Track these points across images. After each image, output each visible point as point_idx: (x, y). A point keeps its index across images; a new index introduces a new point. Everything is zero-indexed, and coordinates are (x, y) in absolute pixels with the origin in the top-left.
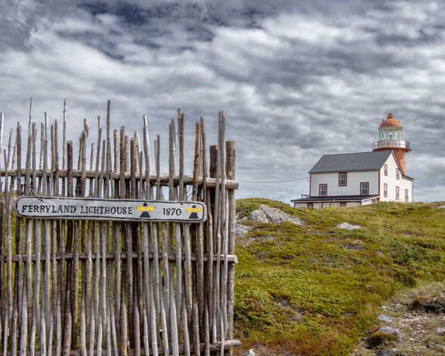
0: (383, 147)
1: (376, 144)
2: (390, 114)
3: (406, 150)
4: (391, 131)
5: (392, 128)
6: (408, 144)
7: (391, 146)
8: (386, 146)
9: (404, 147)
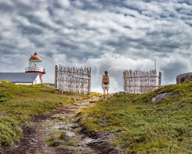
0: (31, 70)
1: (27, 68)
2: (35, 53)
3: (44, 73)
4: (36, 62)
5: (37, 60)
6: (44, 70)
7: (36, 70)
8: (33, 70)
9: (42, 71)
